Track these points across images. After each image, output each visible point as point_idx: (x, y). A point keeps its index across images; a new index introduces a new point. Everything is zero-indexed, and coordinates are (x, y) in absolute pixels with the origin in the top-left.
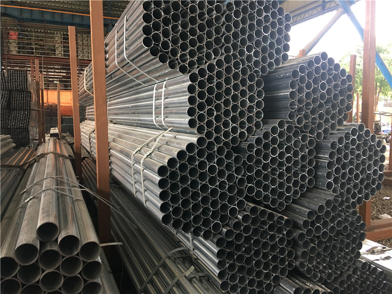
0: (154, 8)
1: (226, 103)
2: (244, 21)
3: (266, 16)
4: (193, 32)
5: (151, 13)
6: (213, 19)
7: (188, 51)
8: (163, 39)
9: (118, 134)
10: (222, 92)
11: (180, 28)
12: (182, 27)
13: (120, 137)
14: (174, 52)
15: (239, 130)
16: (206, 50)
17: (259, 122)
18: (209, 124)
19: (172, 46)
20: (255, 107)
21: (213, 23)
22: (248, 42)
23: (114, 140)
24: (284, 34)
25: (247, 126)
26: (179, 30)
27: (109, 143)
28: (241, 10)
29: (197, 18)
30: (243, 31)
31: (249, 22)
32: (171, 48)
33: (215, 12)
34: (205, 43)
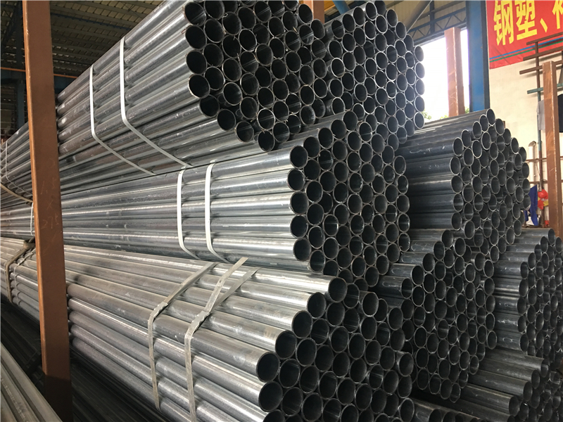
0: (208, 18)
1: (353, 203)
2: (358, 54)
3: (390, 49)
4: (278, 69)
5: (202, 27)
6: (309, 47)
7: (272, 105)
8: (227, 82)
9: (85, 267)
10: (346, 182)
11: (257, 60)
12: (259, 59)
13: (89, 272)
14: (248, 108)
15: (376, 255)
16: (303, 105)
17: (404, 235)
18: (329, 247)
19: (244, 96)
20: (397, 209)
21: (309, 54)
22: (367, 94)
23: (77, 280)
24: (416, 81)
25: (388, 246)
26: (255, 64)
27: (67, 286)
28: (353, 36)
29: (284, 43)
30: (359, 73)
31: (366, 59)
32: (242, 99)
33: (312, 34)
34: (299, 92)
